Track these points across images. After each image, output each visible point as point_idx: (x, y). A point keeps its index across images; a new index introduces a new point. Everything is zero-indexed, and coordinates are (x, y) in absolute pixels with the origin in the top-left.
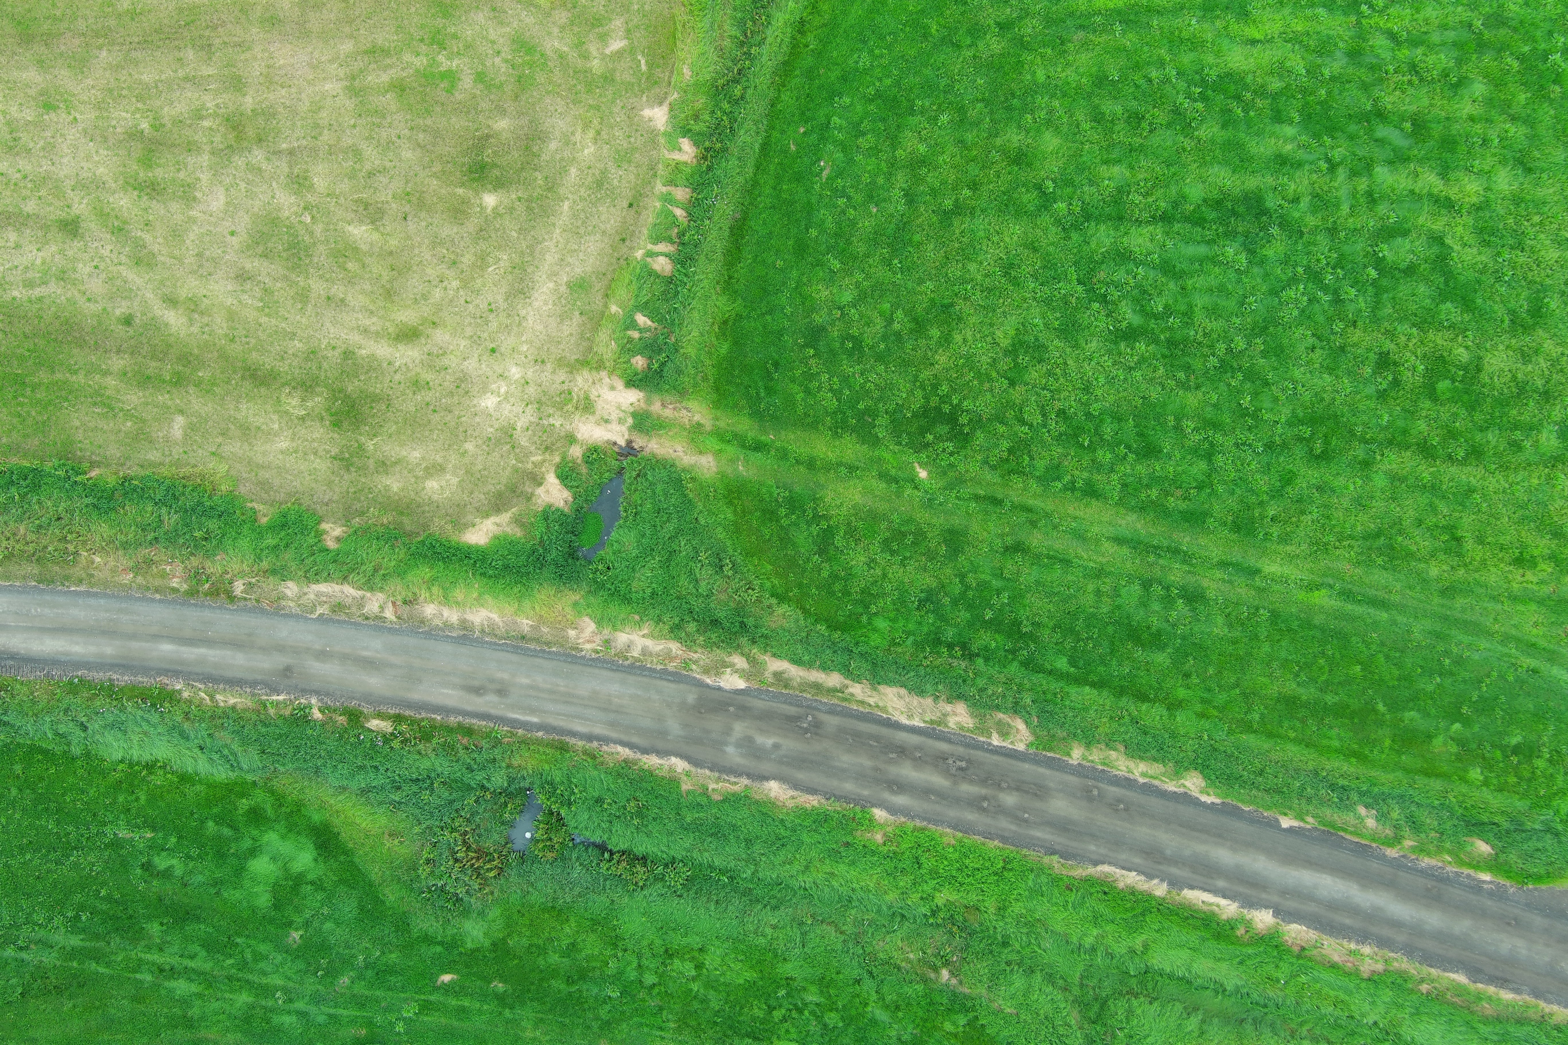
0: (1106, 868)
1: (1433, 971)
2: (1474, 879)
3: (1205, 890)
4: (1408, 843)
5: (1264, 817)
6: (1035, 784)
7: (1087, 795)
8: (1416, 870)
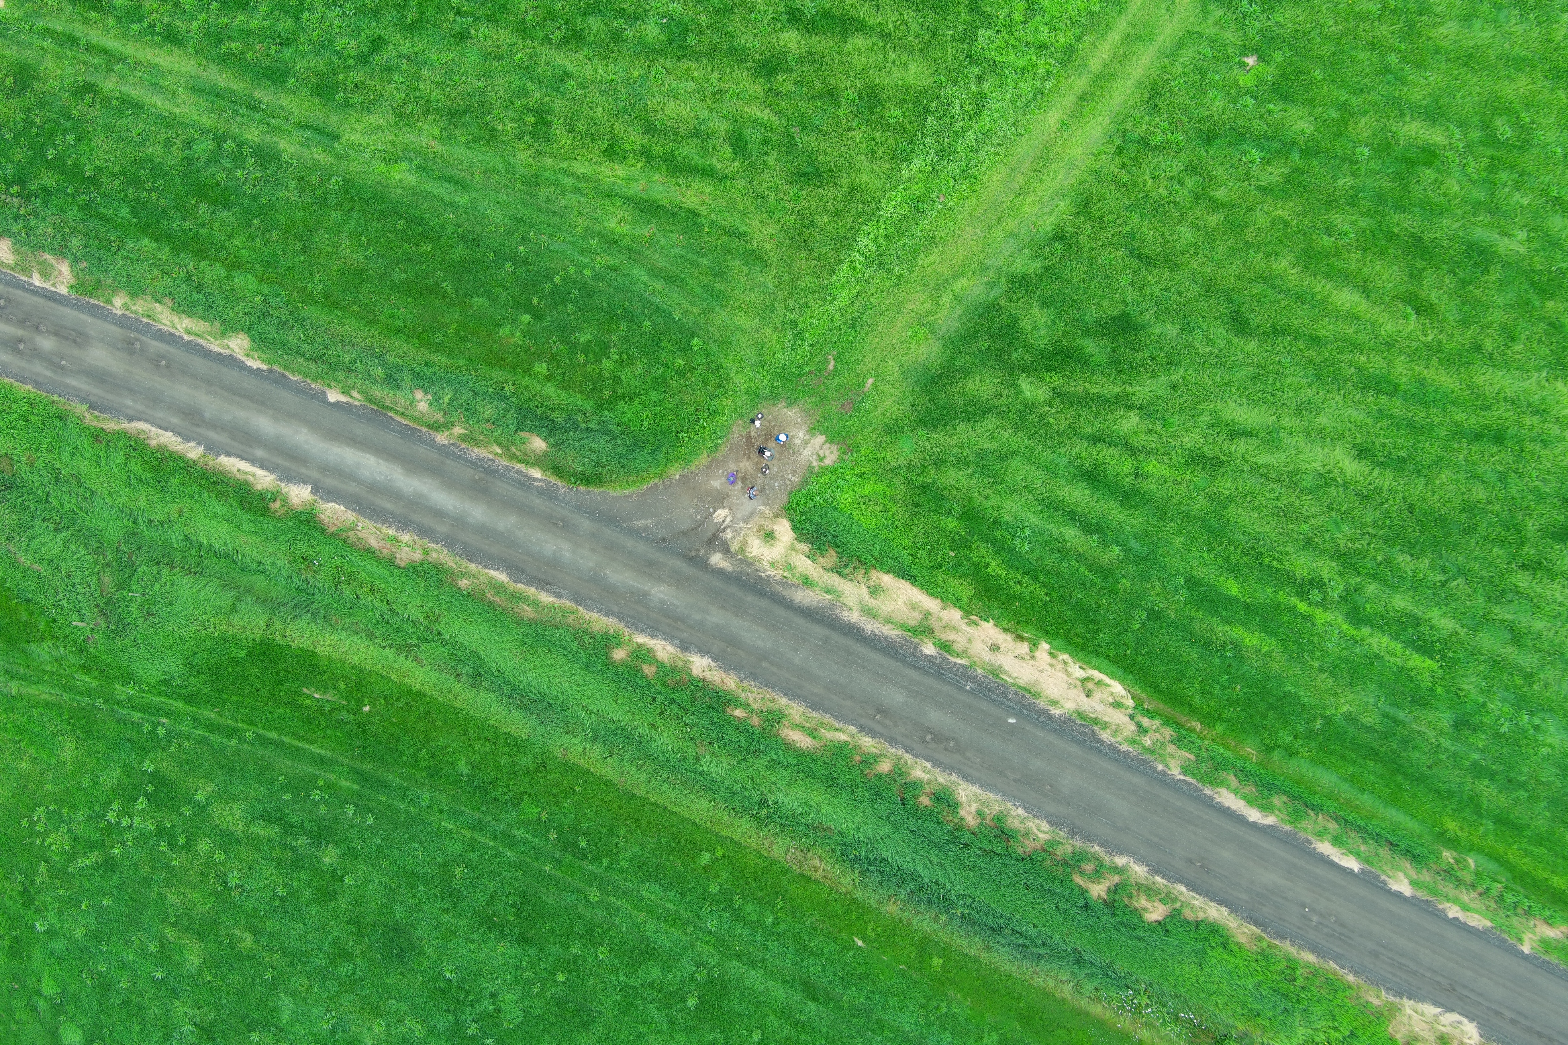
0: (141, 425)
1: (473, 567)
2: (525, 475)
3: (243, 458)
4: (458, 430)
5: (311, 389)
6: (74, 330)
7: (129, 347)
8: (466, 460)
